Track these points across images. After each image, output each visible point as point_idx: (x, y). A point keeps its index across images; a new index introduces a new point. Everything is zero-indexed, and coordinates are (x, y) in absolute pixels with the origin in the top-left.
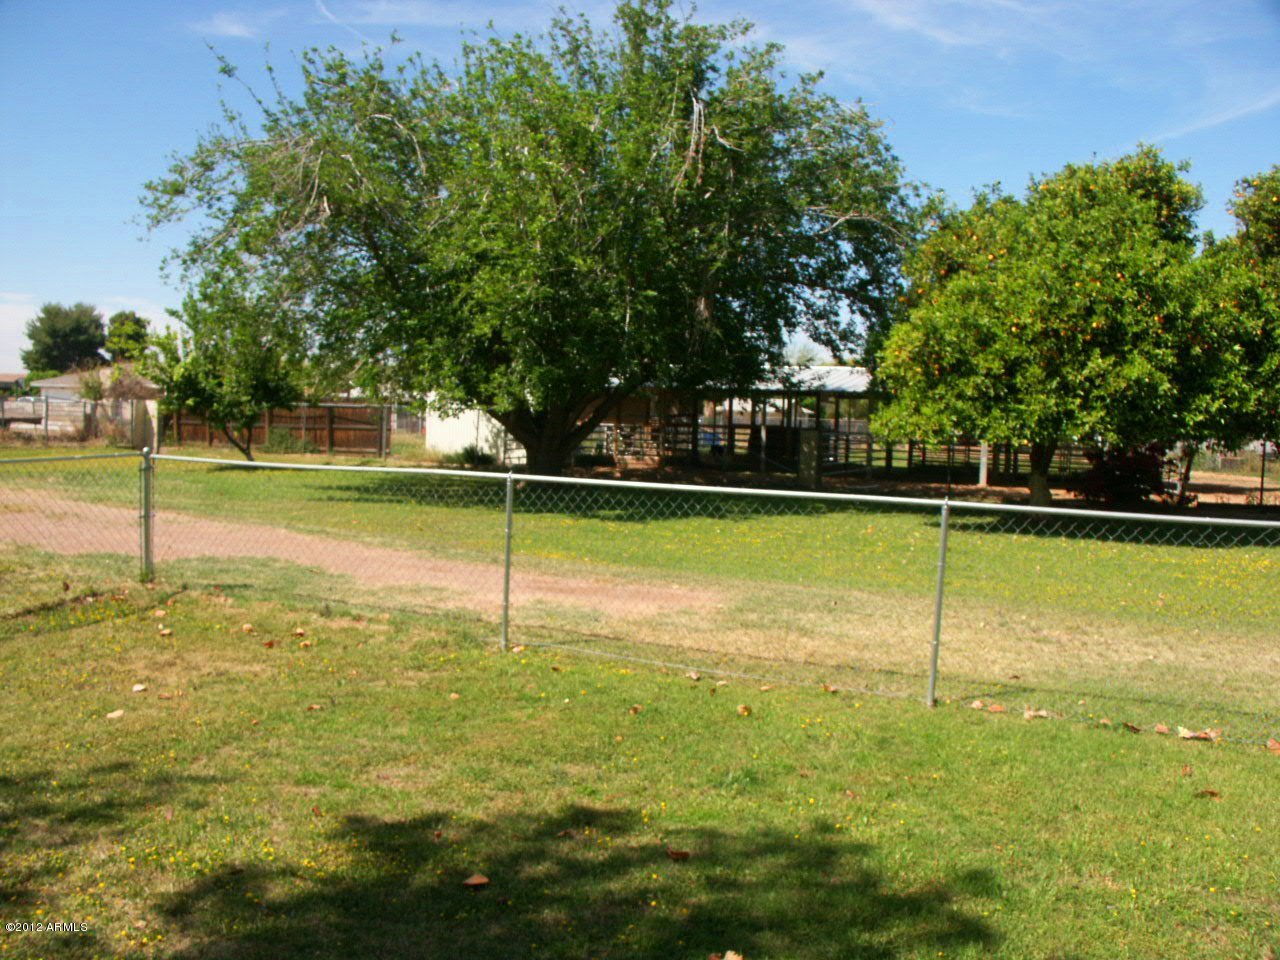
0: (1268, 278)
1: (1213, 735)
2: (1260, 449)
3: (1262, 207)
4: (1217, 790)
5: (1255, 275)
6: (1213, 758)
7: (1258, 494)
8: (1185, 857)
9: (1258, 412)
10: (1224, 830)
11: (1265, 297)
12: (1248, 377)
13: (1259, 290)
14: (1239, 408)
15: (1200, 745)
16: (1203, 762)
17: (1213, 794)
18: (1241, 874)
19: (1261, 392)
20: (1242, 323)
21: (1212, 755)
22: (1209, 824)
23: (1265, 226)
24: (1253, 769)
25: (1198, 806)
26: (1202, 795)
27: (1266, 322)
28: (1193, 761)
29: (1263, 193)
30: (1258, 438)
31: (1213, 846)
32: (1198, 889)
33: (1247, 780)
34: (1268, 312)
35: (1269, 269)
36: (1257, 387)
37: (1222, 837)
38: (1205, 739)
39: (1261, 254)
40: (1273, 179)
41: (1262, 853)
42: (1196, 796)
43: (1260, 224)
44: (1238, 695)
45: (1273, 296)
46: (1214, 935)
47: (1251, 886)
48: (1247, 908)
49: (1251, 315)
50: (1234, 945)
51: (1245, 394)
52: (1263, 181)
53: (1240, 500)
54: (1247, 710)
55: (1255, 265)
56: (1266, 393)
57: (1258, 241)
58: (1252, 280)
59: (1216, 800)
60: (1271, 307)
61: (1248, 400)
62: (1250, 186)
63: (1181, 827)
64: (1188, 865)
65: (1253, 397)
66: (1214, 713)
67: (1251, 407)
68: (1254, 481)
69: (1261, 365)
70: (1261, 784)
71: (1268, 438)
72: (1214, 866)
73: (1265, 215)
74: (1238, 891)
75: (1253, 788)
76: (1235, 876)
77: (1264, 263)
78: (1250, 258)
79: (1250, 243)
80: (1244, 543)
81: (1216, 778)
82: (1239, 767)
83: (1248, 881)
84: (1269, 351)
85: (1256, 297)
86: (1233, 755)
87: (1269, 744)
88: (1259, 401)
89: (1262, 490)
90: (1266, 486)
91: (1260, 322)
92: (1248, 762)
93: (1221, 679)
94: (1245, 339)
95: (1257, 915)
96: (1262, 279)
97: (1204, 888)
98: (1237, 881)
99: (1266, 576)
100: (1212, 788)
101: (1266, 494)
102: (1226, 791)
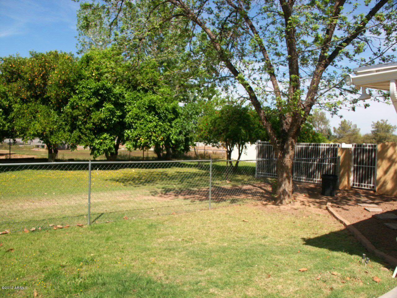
0: (9, 89)
1: (8, 231)
2: (9, 141)
3: (7, 67)
4: (12, 248)
5: (6, 88)
6: (9, 239)
7: (9, 155)
8: (6, 272)
9: (8, 130)
10: (17, 260)
11: (9, 95)
12: (5, 119)
13: (7, 93)
14: (3, 129)
15: (4, 235)
16: (6, 241)
17: (11, 250)
18: (24, 271)
19: (9, 124)
20: (2, 102)
21: (8, 238)
22: (12, 259)
23: (8, 73)
24: (22, 238)
25: (8, 255)
26: (8, 251)
27: (10, 103)
28: (3, 241)
29: (7, 63)
30: (8, 138)
31: (15, 265)
32: (12, 280)
33: (20, 242)
34: (10, 100)
35: (10, 86)
36: (7, 123)
37: (16, 262)
38: (6, 233)
39: (7, 82)
40: (9, 59)
41: (29, 263)
42: (7, 252)
43: (6, 72)
44: (13, 218)
45: (11, 95)
46: (20, 292)
47: (28, 273)
48: (28, 280)
49: (5, 100)
50: (26, 292)
51: (4, 124)
52: (7, 59)
53: (4, 157)
54: (17, 222)
55: (5, 85)
56: (10, 125)
57: (6, 77)
58: (5, 89)
59: (13, 251)
60: (11, 98)
61: (5, 127)
62: (3, 60)
63: (3, 263)
64: (8, 274)
65: (7, 126)
66: (7, 225)
67: (6, 129)
68: (7, 151)
69: (8, 116)
70: (24, 243)
71: (11, 138)
72: (16, 271)
73: (8, 70)
74: (24, 276)
75: (22, 244)
76: (23, 272)
77: (8, 84)
78: (4, 82)
79: (4, 78)
80: (7, 170)
81: (11, 244)
82: (17, 239)
83: (27, 272)
84: (10, 112)
85: (6, 95)
86: (15, 236)
87: (25, 230)
88: (8, 126)
89: (10, 154)
90: (11, 153)
91: (8, 103)
92: (20, 237)
93: (7, 213)
94: (4, 107)
95: (31, 281)
96: (7, 89)
97: (14, 279)
98: (23, 274)
99: (14, 180)
100: (11, 248)
101: (11, 155)
102: (15, 247)
